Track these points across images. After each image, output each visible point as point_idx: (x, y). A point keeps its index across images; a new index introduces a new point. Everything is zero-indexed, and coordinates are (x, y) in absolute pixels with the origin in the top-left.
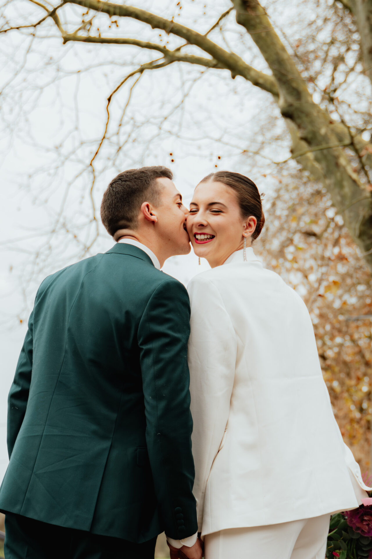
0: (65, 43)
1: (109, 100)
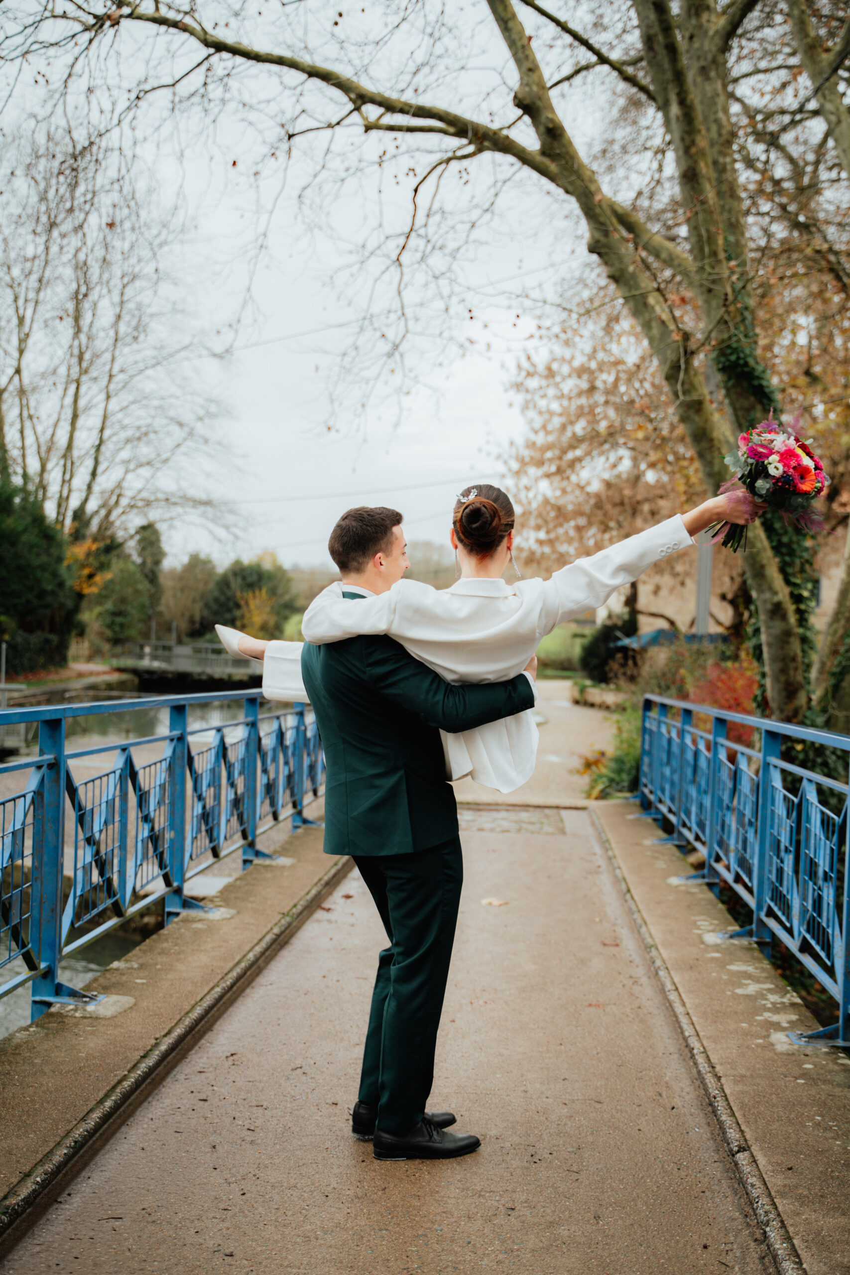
0: (366, 131)
1: (416, 191)
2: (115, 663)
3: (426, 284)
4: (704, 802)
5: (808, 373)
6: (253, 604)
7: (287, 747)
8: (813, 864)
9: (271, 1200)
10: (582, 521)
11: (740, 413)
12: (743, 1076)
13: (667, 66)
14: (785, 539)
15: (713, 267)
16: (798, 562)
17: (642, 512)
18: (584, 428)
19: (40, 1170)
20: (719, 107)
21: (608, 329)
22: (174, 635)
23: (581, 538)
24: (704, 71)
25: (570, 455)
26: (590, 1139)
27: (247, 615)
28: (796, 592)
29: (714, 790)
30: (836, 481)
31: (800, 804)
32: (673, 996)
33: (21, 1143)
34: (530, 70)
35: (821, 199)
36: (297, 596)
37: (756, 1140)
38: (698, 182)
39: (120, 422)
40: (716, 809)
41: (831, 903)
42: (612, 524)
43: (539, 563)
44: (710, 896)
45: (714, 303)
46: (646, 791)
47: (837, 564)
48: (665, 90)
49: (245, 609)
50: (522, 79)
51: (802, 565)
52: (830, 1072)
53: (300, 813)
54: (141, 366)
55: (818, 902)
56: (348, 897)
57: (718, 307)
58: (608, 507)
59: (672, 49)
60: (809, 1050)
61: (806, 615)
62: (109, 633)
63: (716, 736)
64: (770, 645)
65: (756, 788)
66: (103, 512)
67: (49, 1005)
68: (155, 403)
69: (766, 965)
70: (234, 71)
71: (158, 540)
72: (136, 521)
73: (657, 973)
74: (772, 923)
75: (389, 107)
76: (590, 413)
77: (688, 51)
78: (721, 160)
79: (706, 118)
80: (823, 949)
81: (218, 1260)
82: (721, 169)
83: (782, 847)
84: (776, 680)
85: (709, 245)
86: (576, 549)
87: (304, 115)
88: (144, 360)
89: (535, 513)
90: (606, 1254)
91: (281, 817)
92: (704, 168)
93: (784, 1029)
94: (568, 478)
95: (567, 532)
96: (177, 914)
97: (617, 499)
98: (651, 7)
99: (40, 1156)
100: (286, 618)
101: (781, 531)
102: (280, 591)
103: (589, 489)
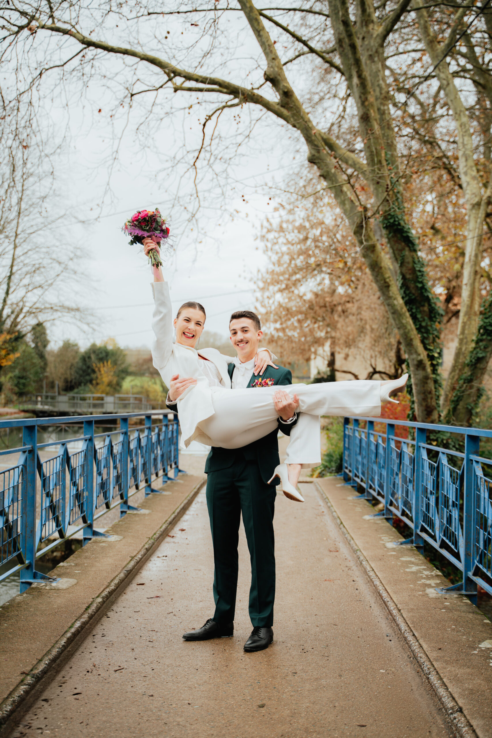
0: (175, 91)
1: (204, 125)
2: (22, 407)
3: (212, 180)
4: (383, 473)
5: (433, 228)
6: (103, 370)
7: (143, 447)
8: (446, 499)
9: (168, 672)
10: (300, 317)
11: (396, 252)
12: (412, 609)
13: (350, 56)
14: (424, 324)
15: (380, 170)
16: (431, 336)
17: (337, 311)
18: (302, 262)
19: (46, 658)
20: (380, 78)
21: (315, 204)
22: (56, 389)
23: (301, 327)
24: (371, 57)
25: (294, 278)
26: (333, 642)
27: (99, 377)
28: (431, 354)
29: (388, 465)
30: (451, 291)
31: (438, 467)
32: (371, 574)
33: (34, 646)
34: (273, 59)
35: (438, 125)
36: (130, 365)
37: (421, 637)
38: (369, 121)
39: (22, 262)
40: (390, 476)
41: (457, 518)
42: (319, 319)
43: (276, 342)
44: (388, 524)
45: (380, 190)
46: (347, 471)
47: (452, 340)
48: (350, 69)
49: (98, 373)
50: (268, 64)
51: (434, 338)
52: (459, 606)
53: (149, 486)
54: (35, 228)
55: (449, 519)
56: (183, 530)
57: (383, 192)
58: (317, 308)
59: (353, 47)
60: (447, 596)
61: (437, 367)
62: (16, 389)
63: (388, 435)
64: (416, 385)
65: (413, 461)
66: (13, 316)
67: (30, 584)
68: (44, 250)
69: (421, 557)
70: (96, 57)
71: (44, 333)
72: (33, 322)
73: (361, 563)
74: (424, 535)
75: (188, 77)
76: (305, 253)
77: (361, 46)
78: (382, 108)
79: (373, 84)
80: (453, 544)
81: (146, 698)
82: (382, 113)
83: (429, 491)
84: (420, 405)
85: (377, 157)
86: (298, 333)
87: (138, 82)
88: (37, 225)
89: (273, 312)
90: (346, 691)
91: (140, 488)
92: (373, 113)
93: (433, 587)
94: (293, 292)
95: (293, 323)
96: (90, 539)
97: (322, 304)
98: (341, 23)
99: (45, 652)
100: (123, 379)
101: (421, 319)
102: (119, 362)
103: (305, 298)
